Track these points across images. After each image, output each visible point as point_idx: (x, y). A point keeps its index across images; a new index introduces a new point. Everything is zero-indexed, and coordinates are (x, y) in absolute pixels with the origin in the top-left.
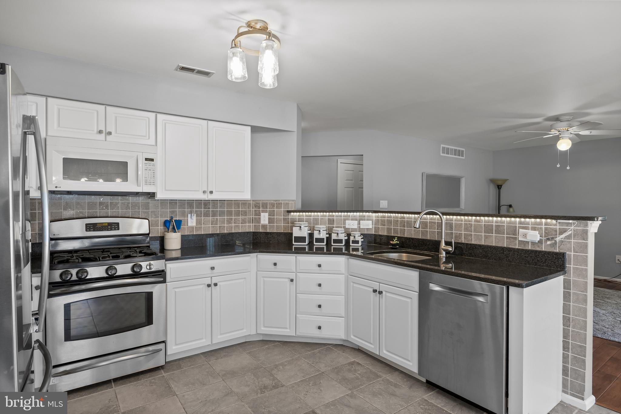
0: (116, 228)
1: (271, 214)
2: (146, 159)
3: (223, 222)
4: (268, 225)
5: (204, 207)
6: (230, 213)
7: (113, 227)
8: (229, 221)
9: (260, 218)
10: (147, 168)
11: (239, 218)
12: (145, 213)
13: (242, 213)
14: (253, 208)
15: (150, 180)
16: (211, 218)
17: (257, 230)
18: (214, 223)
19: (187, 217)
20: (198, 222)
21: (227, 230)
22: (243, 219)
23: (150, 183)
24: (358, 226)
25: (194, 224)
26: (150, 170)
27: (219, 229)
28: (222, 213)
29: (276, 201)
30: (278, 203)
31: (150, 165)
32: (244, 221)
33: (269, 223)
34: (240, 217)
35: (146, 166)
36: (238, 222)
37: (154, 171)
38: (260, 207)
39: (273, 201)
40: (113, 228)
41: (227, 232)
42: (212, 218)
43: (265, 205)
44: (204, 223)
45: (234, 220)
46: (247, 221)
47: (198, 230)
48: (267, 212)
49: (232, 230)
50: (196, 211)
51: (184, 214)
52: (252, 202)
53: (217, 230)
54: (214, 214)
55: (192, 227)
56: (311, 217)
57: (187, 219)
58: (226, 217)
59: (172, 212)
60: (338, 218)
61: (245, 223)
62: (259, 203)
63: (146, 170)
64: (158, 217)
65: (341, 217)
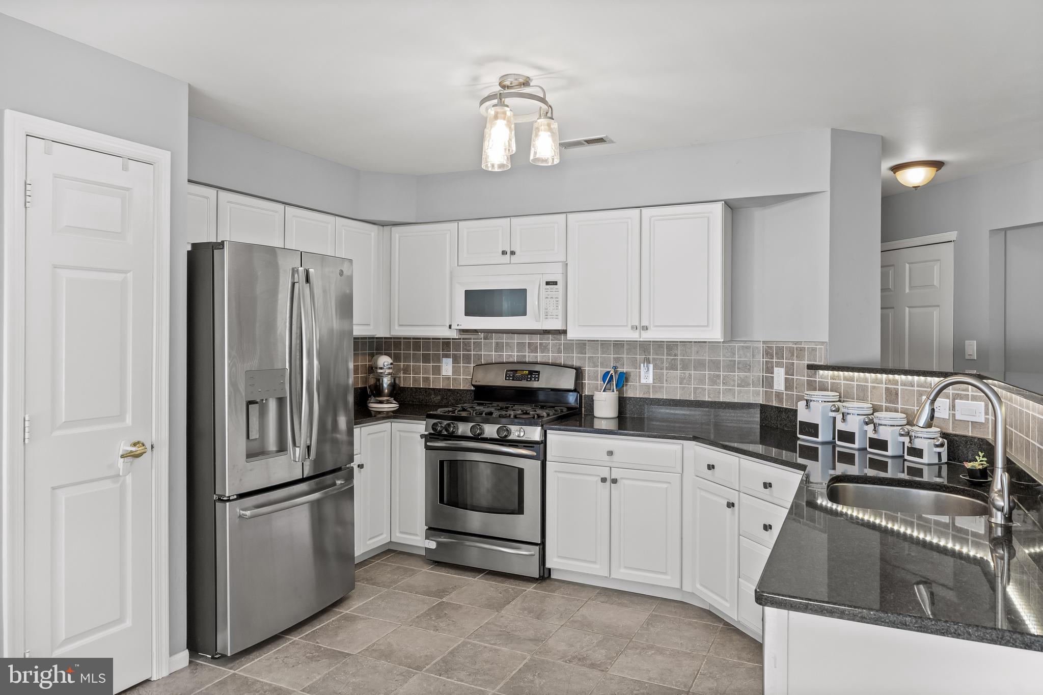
0: (537, 378)
1: (789, 371)
2: (548, 283)
3: (702, 381)
4: (784, 392)
5: (667, 353)
6: (715, 365)
7: (533, 376)
8: (714, 380)
9: (773, 377)
10: (548, 295)
11: (734, 376)
12: (580, 358)
13: (741, 366)
14: (763, 358)
15: (551, 313)
16: (679, 371)
17: (768, 402)
18: (685, 381)
19: (640, 369)
20: (658, 378)
21: (709, 397)
22: (742, 377)
23: (552, 317)
24: (952, 412)
25: (650, 380)
26: (552, 298)
27: (695, 393)
28: (700, 365)
29: (796, 343)
30: (799, 349)
31: (552, 290)
32: (743, 383)
33: (787, 388)
34: (736, 374)
35: (547, 293)
36: (732, 383)
37: (557, 299)
38: (773, 356)
39: (792, 343)
40: (533, 378)
41: (710, 400)
42: (682, 373)
43: (780, 352)
44: (666, 381)
45: (723, 379)
46: (751, 382)
47: (656, 392)
48: (783, 367)
49: (719, 397)
50: (654, 359)
51: (635, 364)
52: (762, 345)
53: (690, 395)
54: (685, 367)
55: (647, 386)
56: (853, 381)
57: (640, 372)
58: (707, 373)
59: (617, 360)
60: (906, 389)
61: (748, 385)
62: (771, 348)
63: (547, 298)
64: (598, 366)
65: (913, 386)
